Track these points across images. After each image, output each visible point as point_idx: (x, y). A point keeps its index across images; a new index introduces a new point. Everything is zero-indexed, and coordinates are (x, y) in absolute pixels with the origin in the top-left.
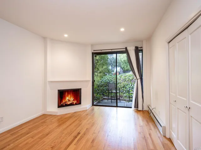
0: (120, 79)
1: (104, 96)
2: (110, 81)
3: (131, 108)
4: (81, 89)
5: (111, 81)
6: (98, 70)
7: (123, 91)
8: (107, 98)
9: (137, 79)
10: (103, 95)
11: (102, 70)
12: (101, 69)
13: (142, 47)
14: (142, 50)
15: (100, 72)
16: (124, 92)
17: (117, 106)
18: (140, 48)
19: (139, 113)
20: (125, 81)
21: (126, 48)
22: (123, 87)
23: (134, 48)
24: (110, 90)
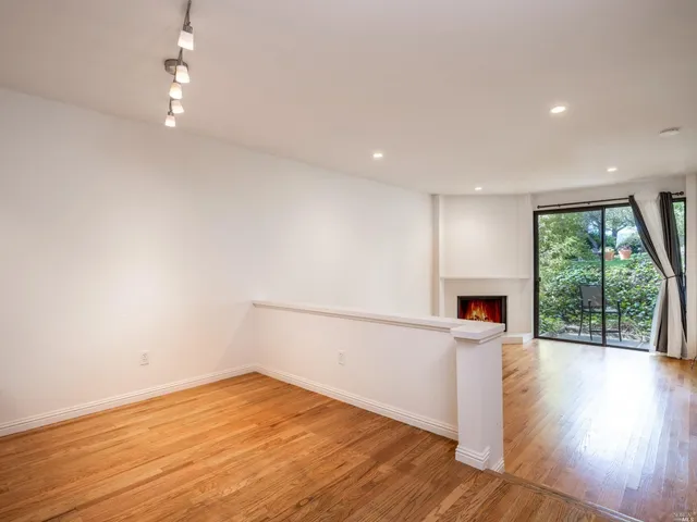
0: (629, 274)
1: (569, 323)
2: (588, 280)
3: (647, 351)
4: (505, 297)
5: (594, 281)
6: (548, 248)
7: (637, 313)
8: (578, 328)
9: (667, 278)
10: (566, 320)
11: (561, 250)
12: (556, 248)
13: (682, 193)
14: (684, 200)
15: (555, 256)
16: (640, 315)
17: (604, 344)
18: (677, 194)
19: (669, 364)
20: (648, 281)
21: (631, 198)
22: (640, 300)
23: (656, 196)
24: (586, 304)
